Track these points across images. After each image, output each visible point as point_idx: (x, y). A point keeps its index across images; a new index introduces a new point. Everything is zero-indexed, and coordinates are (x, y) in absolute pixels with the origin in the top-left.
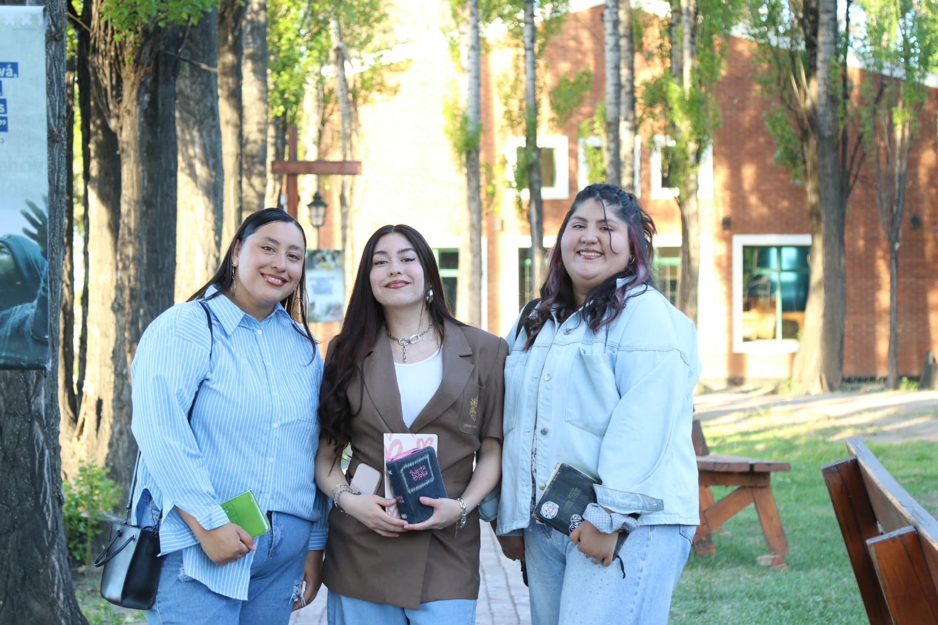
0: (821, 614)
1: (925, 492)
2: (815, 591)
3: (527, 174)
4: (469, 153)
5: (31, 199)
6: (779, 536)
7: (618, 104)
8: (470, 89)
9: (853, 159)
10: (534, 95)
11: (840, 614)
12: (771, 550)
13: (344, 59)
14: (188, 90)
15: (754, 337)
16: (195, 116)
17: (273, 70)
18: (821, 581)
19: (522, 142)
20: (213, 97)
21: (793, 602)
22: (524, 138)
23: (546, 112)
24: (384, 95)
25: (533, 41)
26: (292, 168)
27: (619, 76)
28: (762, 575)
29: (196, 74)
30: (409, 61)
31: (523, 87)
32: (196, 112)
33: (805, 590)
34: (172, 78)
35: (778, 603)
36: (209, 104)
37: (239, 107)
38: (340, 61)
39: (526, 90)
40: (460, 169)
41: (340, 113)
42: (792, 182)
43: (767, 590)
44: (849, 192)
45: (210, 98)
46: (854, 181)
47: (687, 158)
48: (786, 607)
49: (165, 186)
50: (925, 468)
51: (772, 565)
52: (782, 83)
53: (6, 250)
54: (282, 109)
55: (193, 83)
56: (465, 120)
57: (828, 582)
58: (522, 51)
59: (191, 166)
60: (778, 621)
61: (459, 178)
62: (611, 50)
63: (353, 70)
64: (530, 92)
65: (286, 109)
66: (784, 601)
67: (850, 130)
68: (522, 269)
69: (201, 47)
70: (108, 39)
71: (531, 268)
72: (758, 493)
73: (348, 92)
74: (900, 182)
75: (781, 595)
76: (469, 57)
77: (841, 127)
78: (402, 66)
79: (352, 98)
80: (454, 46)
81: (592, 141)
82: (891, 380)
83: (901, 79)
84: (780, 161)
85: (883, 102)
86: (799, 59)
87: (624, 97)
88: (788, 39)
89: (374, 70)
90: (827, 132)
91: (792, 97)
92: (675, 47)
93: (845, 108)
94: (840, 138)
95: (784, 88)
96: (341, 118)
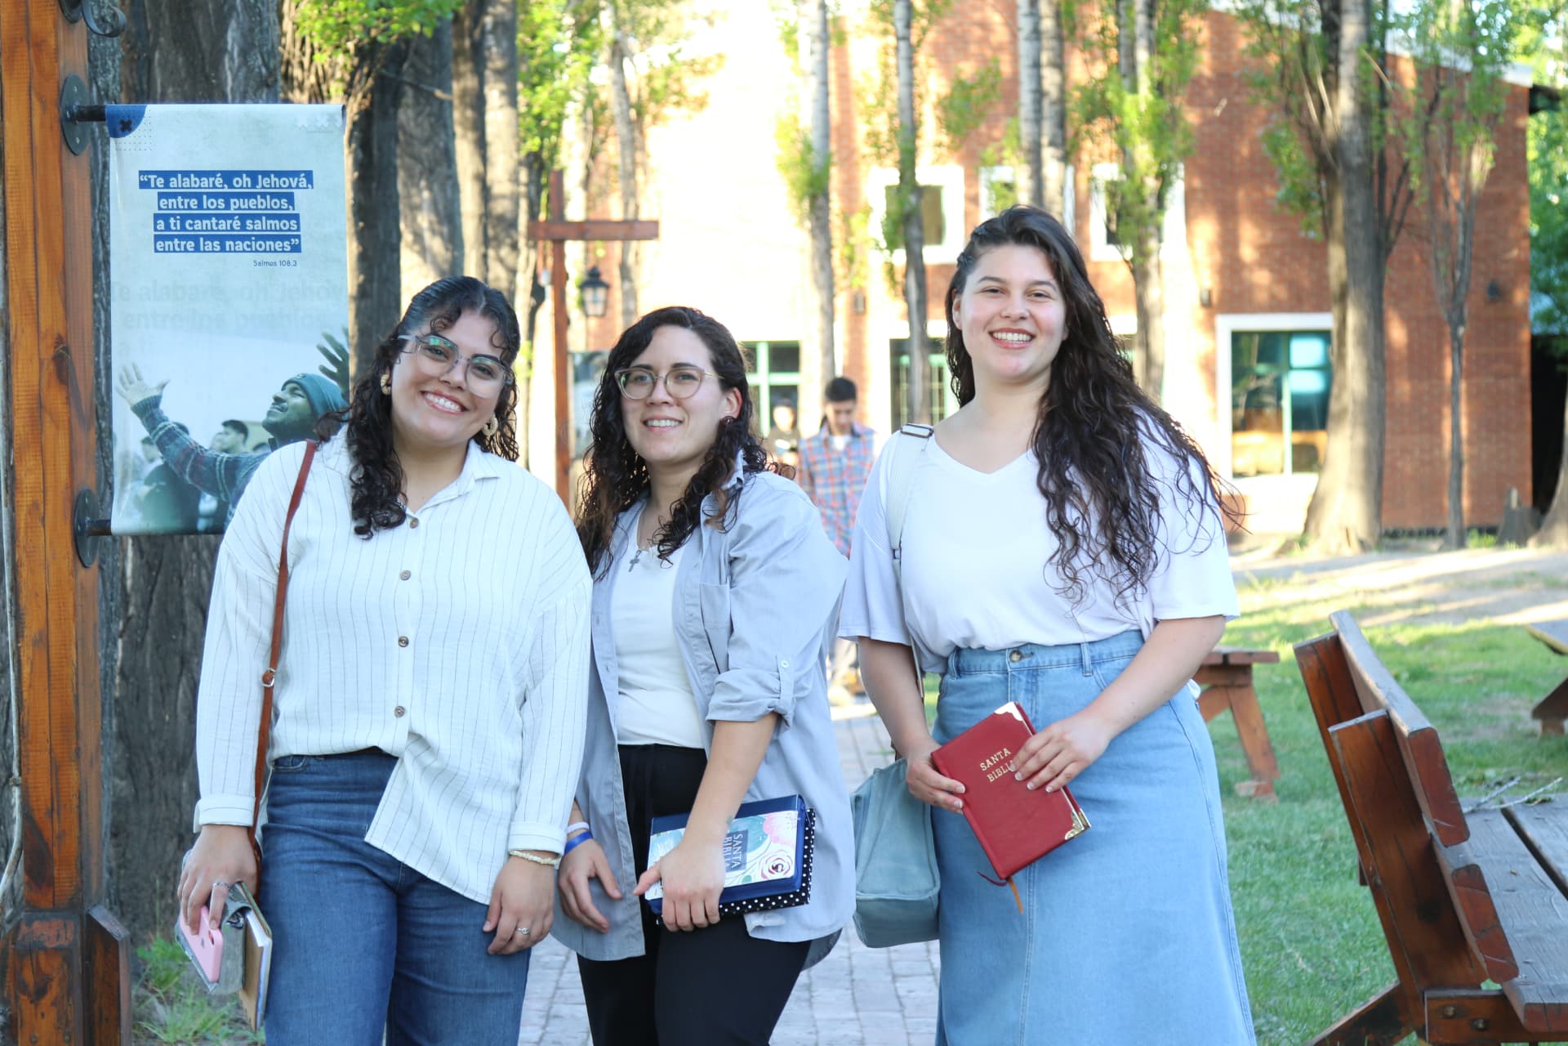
0: (1319, 857)
1: (1487, 695)
2: (1312, 828)
3: (902, 228)
4: (813, 198)
5: (329, 331)
6: (1265, 754)
7: (1038, 120)
8: (815, 101)
9: (1395, 200)
10: (912, 109)
11: (1343, 856)
12: (1254, 774)
13: (622, 56)
14: (412, 124)
15: (1252, 471)
16: (422, 164)
17: (526, 83)
18: (1323, 815)
19: (895, 179)
20: (447, 135)
21: (1280, 842)
22: (898, 174)
23: (931, 134)
24: (683, 110)
25: (908, 26)
26: (558, 230)
27: (1039, 79)
28: (1241, 808)
29: (422, 101)
30: (720, 56)
31: (894, 95)
32: (423, 156)
33: (1298, 827)
34: (391, 110)
35: (1259, 844)
36: (441, 144)
37: (482, 145)
38: (617, 59)
39: (899, 99)
40: (801, 222)
41: (618, 139)
42: (1302, 234)
43: (1247, 828)
44: (1389, 250)
45: (443, 136)
46: (1398, 233)
47: (1143, 202)
48: (1270, 848)
49: (384, 268)
50: (1492, 662)
51: (1255, 795)
52: (1287, 83)
53: (300, 392)
54: (537, 141)
55: (418, 114)
56: (808, 148)
57: (1331, 815)
58: (891, 40)
59: (418, 237)
60: (1258, 866)
61: (801, 238)
62: (1027, 39)
63: (635, 72)
64: (906, 104)
65: (542, 139)
66: (1267, 841)
67: (1391, 153)
68: (896, 370)
69: (430, 62)
70: (306, 61)
71: (908, 370)
72: (1235, 695)
73: (631, 106)
74: (1465, 234)
75: (1265, 833)
76: (812, 52)
77: (1376, 151)
78: (711, 66)
79: (636, 116)
80: (790, 36)
81: (1002, 174)
82: (1453, 534)
83: (1468, 75)
84: (1284, 202)
85: (1439, 113)
86: (1312, 50)
87: (1048, 109)
88: (1295, 18)
89: (668, 73)
90: (1356, 160)
91: (1302, 106)
92: (1124, 32)
93: (1382, 122)
94: (1375, 167)
95: (1290, 93)
96: (619, 147)
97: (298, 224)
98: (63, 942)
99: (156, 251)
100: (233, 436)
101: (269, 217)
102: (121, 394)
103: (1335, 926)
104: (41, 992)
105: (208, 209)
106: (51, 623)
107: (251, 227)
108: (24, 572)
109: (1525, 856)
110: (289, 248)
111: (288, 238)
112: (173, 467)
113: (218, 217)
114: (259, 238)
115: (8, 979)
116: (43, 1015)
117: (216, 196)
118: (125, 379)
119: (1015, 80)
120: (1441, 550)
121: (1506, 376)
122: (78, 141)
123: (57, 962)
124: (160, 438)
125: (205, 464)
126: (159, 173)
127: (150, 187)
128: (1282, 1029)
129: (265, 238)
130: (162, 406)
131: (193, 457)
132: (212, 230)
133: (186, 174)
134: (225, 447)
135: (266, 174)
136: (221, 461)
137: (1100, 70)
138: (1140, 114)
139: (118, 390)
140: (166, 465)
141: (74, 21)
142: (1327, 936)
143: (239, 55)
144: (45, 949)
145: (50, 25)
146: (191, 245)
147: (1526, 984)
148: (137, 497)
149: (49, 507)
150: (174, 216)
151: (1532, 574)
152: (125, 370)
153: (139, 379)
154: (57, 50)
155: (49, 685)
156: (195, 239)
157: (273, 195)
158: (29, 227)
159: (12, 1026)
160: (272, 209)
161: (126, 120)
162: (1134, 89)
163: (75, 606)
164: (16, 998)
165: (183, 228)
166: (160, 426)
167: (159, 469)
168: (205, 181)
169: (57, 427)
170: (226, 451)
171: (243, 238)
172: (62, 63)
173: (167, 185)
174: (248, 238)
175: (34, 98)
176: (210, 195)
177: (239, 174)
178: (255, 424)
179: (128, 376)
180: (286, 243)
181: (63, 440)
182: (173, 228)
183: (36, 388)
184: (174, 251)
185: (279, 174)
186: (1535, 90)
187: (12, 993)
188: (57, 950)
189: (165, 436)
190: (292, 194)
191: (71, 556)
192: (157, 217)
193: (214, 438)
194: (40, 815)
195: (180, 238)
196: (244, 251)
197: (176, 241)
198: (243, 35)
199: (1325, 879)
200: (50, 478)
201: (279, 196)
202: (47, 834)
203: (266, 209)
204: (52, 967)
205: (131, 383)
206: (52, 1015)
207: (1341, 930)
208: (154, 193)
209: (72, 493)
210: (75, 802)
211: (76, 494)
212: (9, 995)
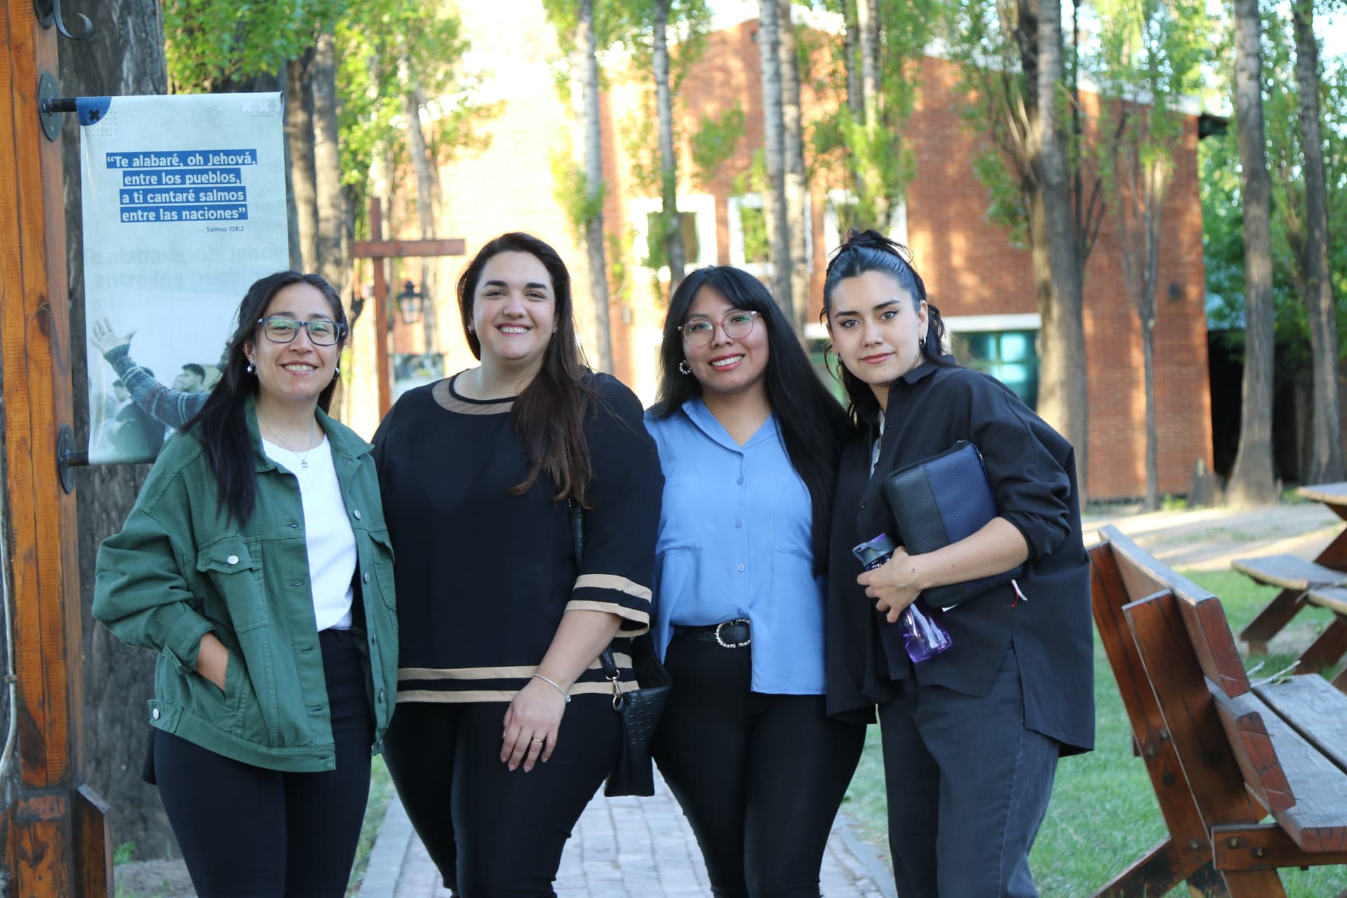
3: (665, 248)
4: (589, 223)
7: (781, 150)
8: (587, 138)
9: (1089, 213)
10: (671, 143)
13: (417, 105)
17: (343, 125)
19: (657, 205)
22: (660, 200)
23: (687, 165)
24: (473, 150)
25: (666, 72)
26: (377, 249)
27: (781, 115)
30: (503, 102)
31: (655, 133)
38: (413, 106)
39: (660, 137)
40: (578, 244)
41: (416, 176)
42: (1011, 244)
44: (1085, 257)
46: (1093, 241)
47: (874, 217)
52: (994, 115)
54: (355, 174)
56: (583, 179)
58: (652, 86)
62: (770, 81)
63: (429, 117)
64: (666, 140)
67: (1084, 174)
73: (426, 147)
74: (1151, 241)
76: (584, 96)
77: (1072, 171)
78: (494, 111)
79: (431, 155)
80: (562, 81)
81: (750, 201)
82: (1150, 500)
83: (1148, 106)
84: (995, 218)
85: (1126, 137)
86: (1014, 85)
87: (789, 141)
88: (999, 58)
89: (458, 117)
90: (1056, 180)
91: (1007, 134)
92: (852, 74)
93: (1077, 146)
94: (1072, 183)
95: (997, 122)
96: (417, 183)
97: (245, 195)
98: (56, 815)
99: (122, 221)
100: (192, 378)
101: (219, 190)
102: (95, 344)
103: (1098, 808)
104: (38, 858)
105: (167, 184)
106: (40, 543)
107: (204, 199)
108: (15, 498)
109: (1277, 722)
110: (237, 216)
111: (236, 207)
112: (140, 405)
113: (176, 191)
114: (210, 208)
115: (8, 849)
116: (40, 878)
117: (174, 173)
118: (98, 331)
119: (758, 117)
120: (1140, 513)
121: (1187, 365)
122: (53, 129)
123: (52, 831)
124: (129, 381)
125: (169, 402)
126: (124, 155)
127: (116, 167)
128: (1068, 886)
129: (216, 208)
130: (130, 354)
131: (158, 396)
132: (170, 202)
133: (147, 155)
134: (186, 387)
135: (216, 153)
136: (182, 400)
137: (831, 106)
138: (868, 143)
139: (92, 341)
140: (135, 404)
141: (46, 27)
142: (1093, 815)
143: (134, 82)
144: (41, 821)
145: (28, 30)
146: (152, 215)
147: (1300, 814)
148: (110, 432)
149: (36, 443)
150: (138, 191)
151: (1222, 530)
152: (98, 324)
153: (110, 331)
154: (34, 52)
155: (39, 594)
156: (156, 210)
157: (222, 171)
158: (13, 203)
159: (13, 889)
160: (221, 183)
161: (94, 110)
162: (863, 122)
163: (60, 526)
164: (16, 865)
165: (145, 201)
166: (129, 370)
167: (129, 407)
168: (163, 161)
169: (41, 374)
170: (187, 390)
171: (197, 209)
172: (38, 62)
173: (130, 165)
174: (202, 208)
175: (15, 93)
176: (168, 173)
177: (193, 153)
178: (211, 366)
179: (100, 329)
180: (235, 211)
181: (46, 384)
182: (136, 201)
183: (23, 340)
184: (138, 221)
185: (228, 153)
186: (1204, 118)
187: (12, 861)
188: (51, 821)
189: (134, 379)
190: (239, 169)
191: (55, 483)
192: (122, 192)
193: (176, 380)
194: (33, 707)
195: (143, 209)
196: (198, 219)
197: (140, 212)
198: (136, 65)
199: (1084, 771)
200: (35, 417)
201: (228, 172)
202: (40, 723)
203: (217, 183)
204: (48, 836)
205: (103, 334)
206: (48, 877)
207: (1104, 809)
208: (120, 172)
209: (55, 429)
210: (64, 693)
211: (58, 430)
212: (9, 863)
